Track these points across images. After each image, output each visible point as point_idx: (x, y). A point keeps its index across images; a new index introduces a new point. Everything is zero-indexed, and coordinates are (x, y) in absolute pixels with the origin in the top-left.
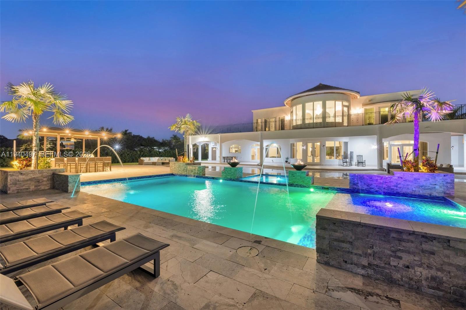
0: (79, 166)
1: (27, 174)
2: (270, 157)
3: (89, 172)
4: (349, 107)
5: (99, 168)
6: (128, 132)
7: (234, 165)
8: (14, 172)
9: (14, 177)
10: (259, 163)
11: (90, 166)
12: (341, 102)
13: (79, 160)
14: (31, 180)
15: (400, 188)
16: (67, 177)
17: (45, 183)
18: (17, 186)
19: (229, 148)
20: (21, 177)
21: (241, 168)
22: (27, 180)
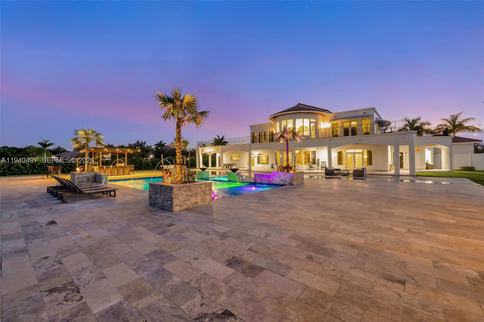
0: (113, 172)
1: (83, 174)
2: (261, 164)
3: (120, 175)
4: (316, 124)
5: (126, 173)
6: (163, 143)
7: (234, 171)
8: (78, 173)
9: (77, 176)
10: (247, 169)
11: (120, 171)
12: (309, 120)
13: (113, 168)
14: (85, 177)
15: (274, 181)
16: (101, 175)
17: (91, 179)
18: (79, 180)
19: (231, 157)
20: (81, 176)
21: (240, 173)
22: (83, 178)
